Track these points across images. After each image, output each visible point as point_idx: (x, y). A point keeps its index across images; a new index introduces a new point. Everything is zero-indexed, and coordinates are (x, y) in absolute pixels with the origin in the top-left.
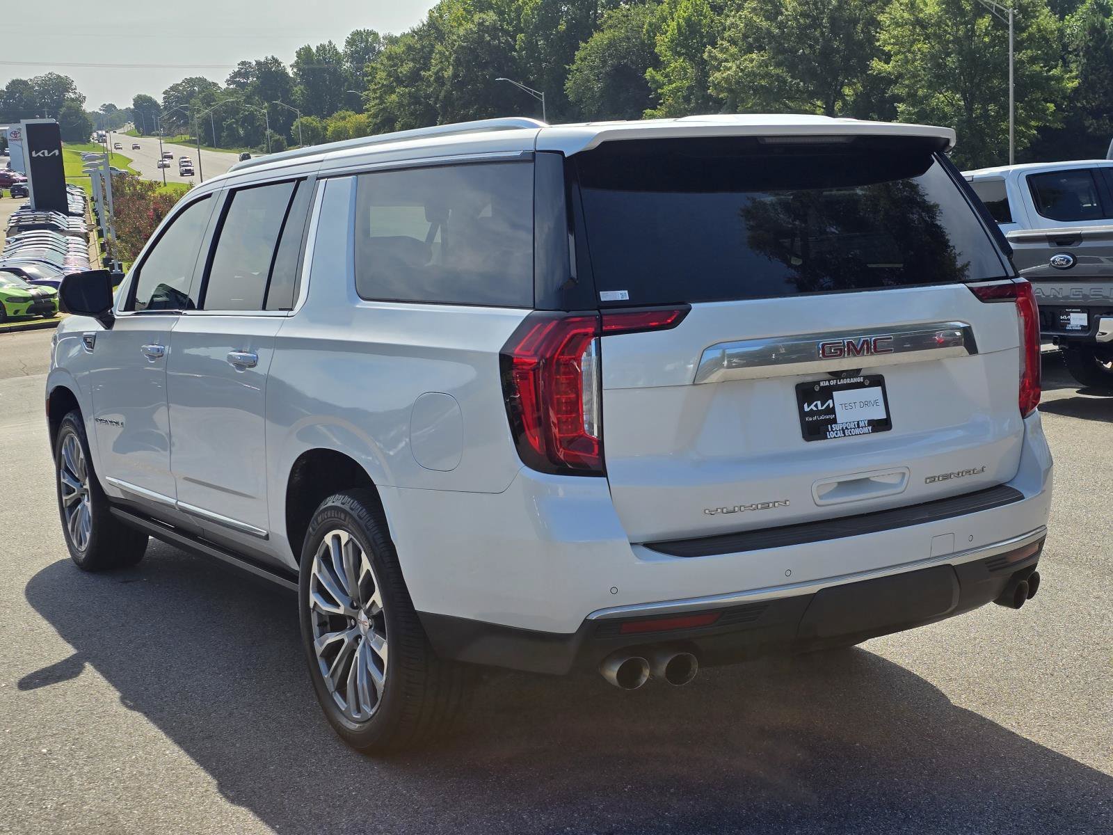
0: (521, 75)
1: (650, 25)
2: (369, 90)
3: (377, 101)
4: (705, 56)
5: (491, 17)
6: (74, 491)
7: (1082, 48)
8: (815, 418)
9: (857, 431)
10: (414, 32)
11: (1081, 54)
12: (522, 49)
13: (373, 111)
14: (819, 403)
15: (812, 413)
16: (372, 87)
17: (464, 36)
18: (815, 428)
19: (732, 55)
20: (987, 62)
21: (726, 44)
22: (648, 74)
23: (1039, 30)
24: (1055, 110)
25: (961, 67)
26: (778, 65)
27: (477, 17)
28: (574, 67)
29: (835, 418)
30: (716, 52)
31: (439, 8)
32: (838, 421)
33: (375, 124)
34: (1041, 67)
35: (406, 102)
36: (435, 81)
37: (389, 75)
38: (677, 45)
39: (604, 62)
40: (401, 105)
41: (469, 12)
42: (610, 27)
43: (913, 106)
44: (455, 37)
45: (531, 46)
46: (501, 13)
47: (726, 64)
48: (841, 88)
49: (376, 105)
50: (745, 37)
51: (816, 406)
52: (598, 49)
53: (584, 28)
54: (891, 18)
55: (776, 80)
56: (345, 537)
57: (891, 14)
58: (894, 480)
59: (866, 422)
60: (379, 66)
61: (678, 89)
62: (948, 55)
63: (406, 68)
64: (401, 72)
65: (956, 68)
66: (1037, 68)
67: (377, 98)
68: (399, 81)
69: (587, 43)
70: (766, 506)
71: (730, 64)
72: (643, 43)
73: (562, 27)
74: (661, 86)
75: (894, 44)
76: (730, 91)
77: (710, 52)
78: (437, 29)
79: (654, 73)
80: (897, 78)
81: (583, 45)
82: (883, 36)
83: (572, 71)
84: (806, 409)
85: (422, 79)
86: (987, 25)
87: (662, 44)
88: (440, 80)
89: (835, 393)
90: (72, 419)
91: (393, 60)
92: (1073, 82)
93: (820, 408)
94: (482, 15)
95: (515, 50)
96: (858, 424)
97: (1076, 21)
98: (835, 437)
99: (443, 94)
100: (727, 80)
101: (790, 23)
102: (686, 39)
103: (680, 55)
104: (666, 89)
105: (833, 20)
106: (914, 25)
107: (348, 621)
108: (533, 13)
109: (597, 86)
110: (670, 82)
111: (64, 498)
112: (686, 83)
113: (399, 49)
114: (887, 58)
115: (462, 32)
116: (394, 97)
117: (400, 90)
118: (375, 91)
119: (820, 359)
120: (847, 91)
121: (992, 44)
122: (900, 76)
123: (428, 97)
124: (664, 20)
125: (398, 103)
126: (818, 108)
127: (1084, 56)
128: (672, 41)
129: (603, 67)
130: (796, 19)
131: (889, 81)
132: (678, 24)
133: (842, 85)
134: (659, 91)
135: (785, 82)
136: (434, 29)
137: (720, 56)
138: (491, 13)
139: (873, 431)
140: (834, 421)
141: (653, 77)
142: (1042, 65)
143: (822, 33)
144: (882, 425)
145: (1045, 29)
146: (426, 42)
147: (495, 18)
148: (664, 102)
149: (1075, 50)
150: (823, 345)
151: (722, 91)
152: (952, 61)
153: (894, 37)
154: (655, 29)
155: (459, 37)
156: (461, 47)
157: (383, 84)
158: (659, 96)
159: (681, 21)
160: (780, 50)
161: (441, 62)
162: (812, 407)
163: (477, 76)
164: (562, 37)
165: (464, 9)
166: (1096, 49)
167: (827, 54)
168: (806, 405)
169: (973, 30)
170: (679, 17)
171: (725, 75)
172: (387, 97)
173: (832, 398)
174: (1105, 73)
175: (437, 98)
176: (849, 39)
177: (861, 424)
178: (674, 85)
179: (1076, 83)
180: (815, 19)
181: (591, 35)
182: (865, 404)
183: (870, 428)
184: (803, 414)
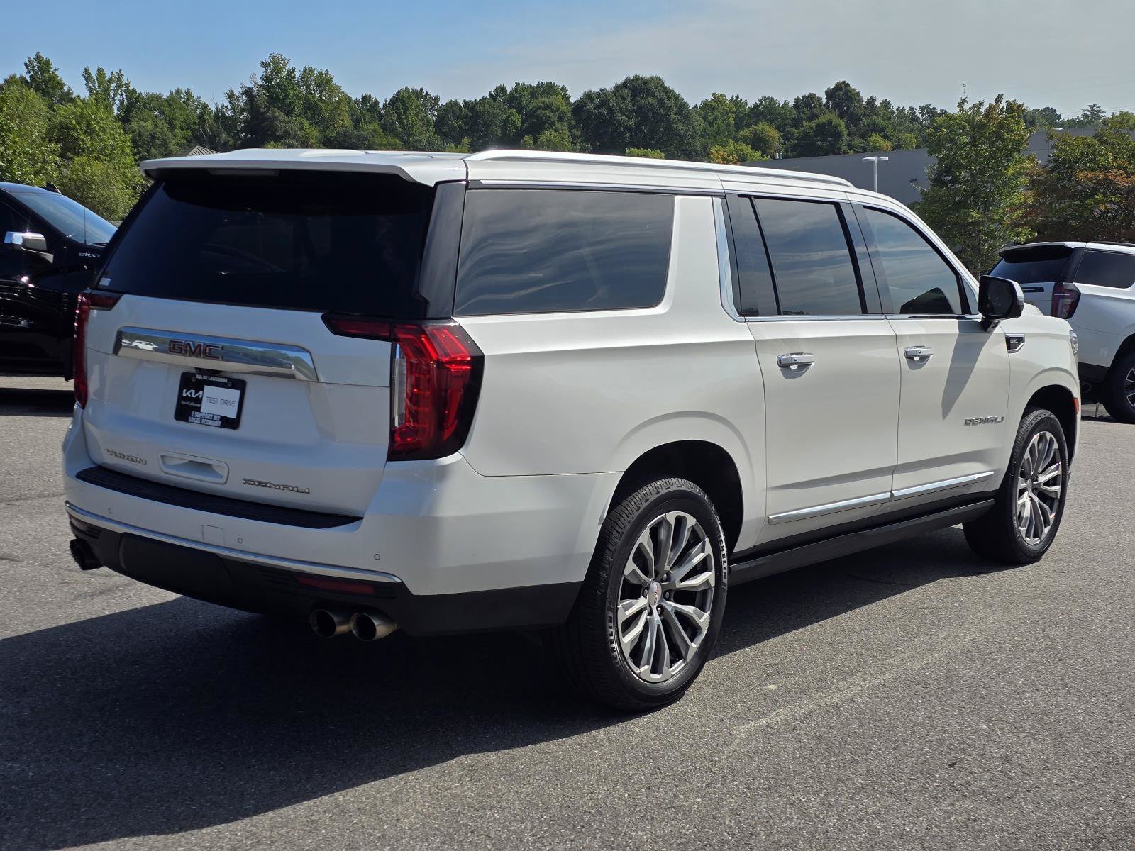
8: (187, 403)
9: (210, 422)
14: (194, 391)
15: (187, 398)
18: (185, 410)
29: (200, 407)
32: (202, 411)
51: (191, 393)
58: (223, 472)
59: (219, 417)
84: (184, 394)
89: (206, 388)
93: (193, 396)
96: (213, 417)
98: (193, 422)
139: (222, 426)
140: (198, 409)
144: (229, 423)
162: (188, 394)
168: (185, 391)
173: (203, 390)
177: (215, 418)
182: (226, 402)
183: (220, 422)
184: (181, 397)
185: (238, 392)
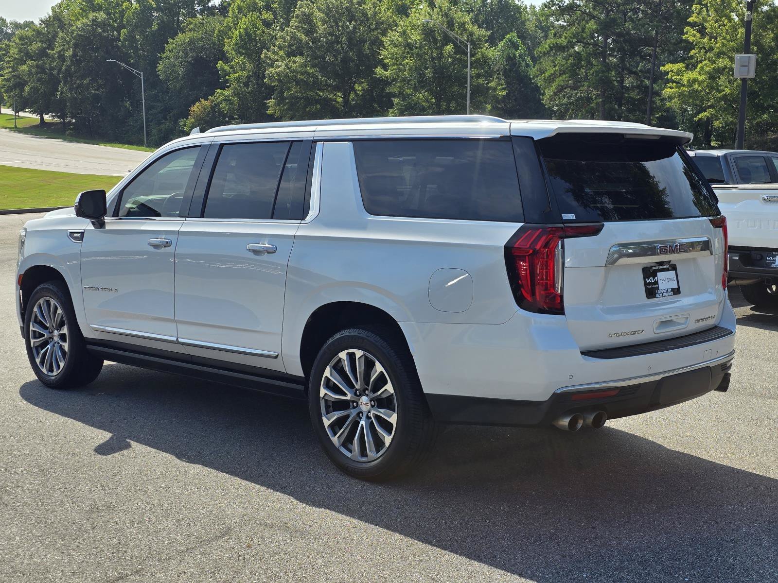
0: (125, 58)
1: (219, 31)
2: (4, 61)
3: (10, 70)
4: (262, 56)
5: (101, 16)
6: (44, 335)
7: (502, 70)
8: (651, 287)
9: (667, 294)
10: (42, 21)
11: (501, 73)
12: (125, 40)
13: (6, 77)
14: (652, 278)
15: (650, 284)
16: (7, 59)
17: (82, 27)
18: (651, 292)
19: (281, 57)
20: (450, 76)
21: (276, 49)
22: (219, 65)
23: (483, 57)
24: (491, 109)
25: (434, 77)
26: (313, 66)
27: (91, 15)
28: (164, 56)
30: (270, 54)
31: (60, 6)
32: (660, 288)
33: (9, 87)
34: (483, 81)
35: (34, 71)
36: (58, 57)
37: (20, 51)
38: (240, 47)
39: (186, 54)
40: (30, 73)
41: (84, 11)
42: (191, 30)
43: (403, 100)
44: (74, 28)
45: (131, 38)
46: (108, 14)
47: (277, 63)
48: (354, 85)
49: (9, 72)
50: (290, 46)
51: (651, 280)
52: (182, 45)
53: (170, 29)
54: (391, 41)
55: (312, 77)
56: (359, 353)
57: (390, 37)
58: (682, 321)
59: (670, 289)
60: (11, 44)
61: (240, 77)
62: (427, 68)
63: (35, 47)
64: (31, 49)
65: (431, 77)
66: (481, 81)
67: (10, 67)
68: (29, 56)
69: (174, 39)
70: (635, 332)
71: (280, 64)
72: (214, 43)
73: (155, 27)
74: (228, 74)
75: (391, 58)
76: (280, 81)
77: (266, 54)
78: (60, 21)
79: (222, 64)
80: (393, 81)
81: (172, 40)
82: (384, 52)
83: (163, 59)
84: (647, 281)
85: (47, 55)
86: (450, 50)
87: (228, 46)
88: (62, 58)
89: (659, 274)
90: (51, 287)
91: (24, 40)
92: (503, 92)
93: (653, 281)
94: (95, 14)
95: (120, 40)
96: (667, 290)
97: (498, 51)
98: (659, 297)
99: (64, 68)
100: (278, 74)
101: (322, 39)
102: (246, 43)
103: (241, 54)
104: (232, 77)
105: (350, 40)
106: (405, 47)
107: (351, 404)
108: (134, 16)
109: (181, 71)
110: (235, 72)
111: (32, 341)
112: (245, 74)
113: (29, 33)
114: (385, 67)
115: (79, 24)
116: (24, 68)
117: (29, 62)
118: (8, 62)
119: (658, 255)
120: (358, 87)
121: (453, 64)
122: (394, 80)
123: (52, 69)
124: (230, 29)
125: (28, 71)
126: (338, 98)
127: (503, 75)
128: (236, 44)
129: (185, 57)
130: (325, 37)
131: (386, 82)
132: (240, 33)
133: (355, 83)
134: (227, 77)
135: (317, 78)
136: (56, 21)
137: (272, 57)
138: (102, 13)
139: (674, 294)
140: (658, 288)
141: (222, 68)
142: (483, 79)
143: (342, 48)
144: (676, 291)
145: (487, 56)
146: (51, 29)
147: (105, 16)
148: (230, 86)
149: (497, 71)
150: (660, 247)
151: (274, 81)
152: (429, 73)
153: (392, 54)
154: (223, 34)
155: (77, 28)
156: (78, 35)
157: (15, 58)
158: (227, 81)
159: (241, 31)
160: (314, 57)
161: (64, 45)
162: (649, 280)
163: (91, 57)
164: (154, 34)
165: (81, 9)
166: (510, 71)
167: (346, 60)
168: (647, 279)
169: (441, 54)
170: (240, 28)
171: (277, 70)
172: (19, 67)
173: (657, 276)
174: (515, 87)
175: (60, 70)
176: (360, 53)
177: (669, 291)
178: (237, 74)
179: (504, 93)
180: (337, 37)
181: (177, 34)
182: (670, 280)
183: (672, 292)
184: (646, 284)
185: (674, 272)
